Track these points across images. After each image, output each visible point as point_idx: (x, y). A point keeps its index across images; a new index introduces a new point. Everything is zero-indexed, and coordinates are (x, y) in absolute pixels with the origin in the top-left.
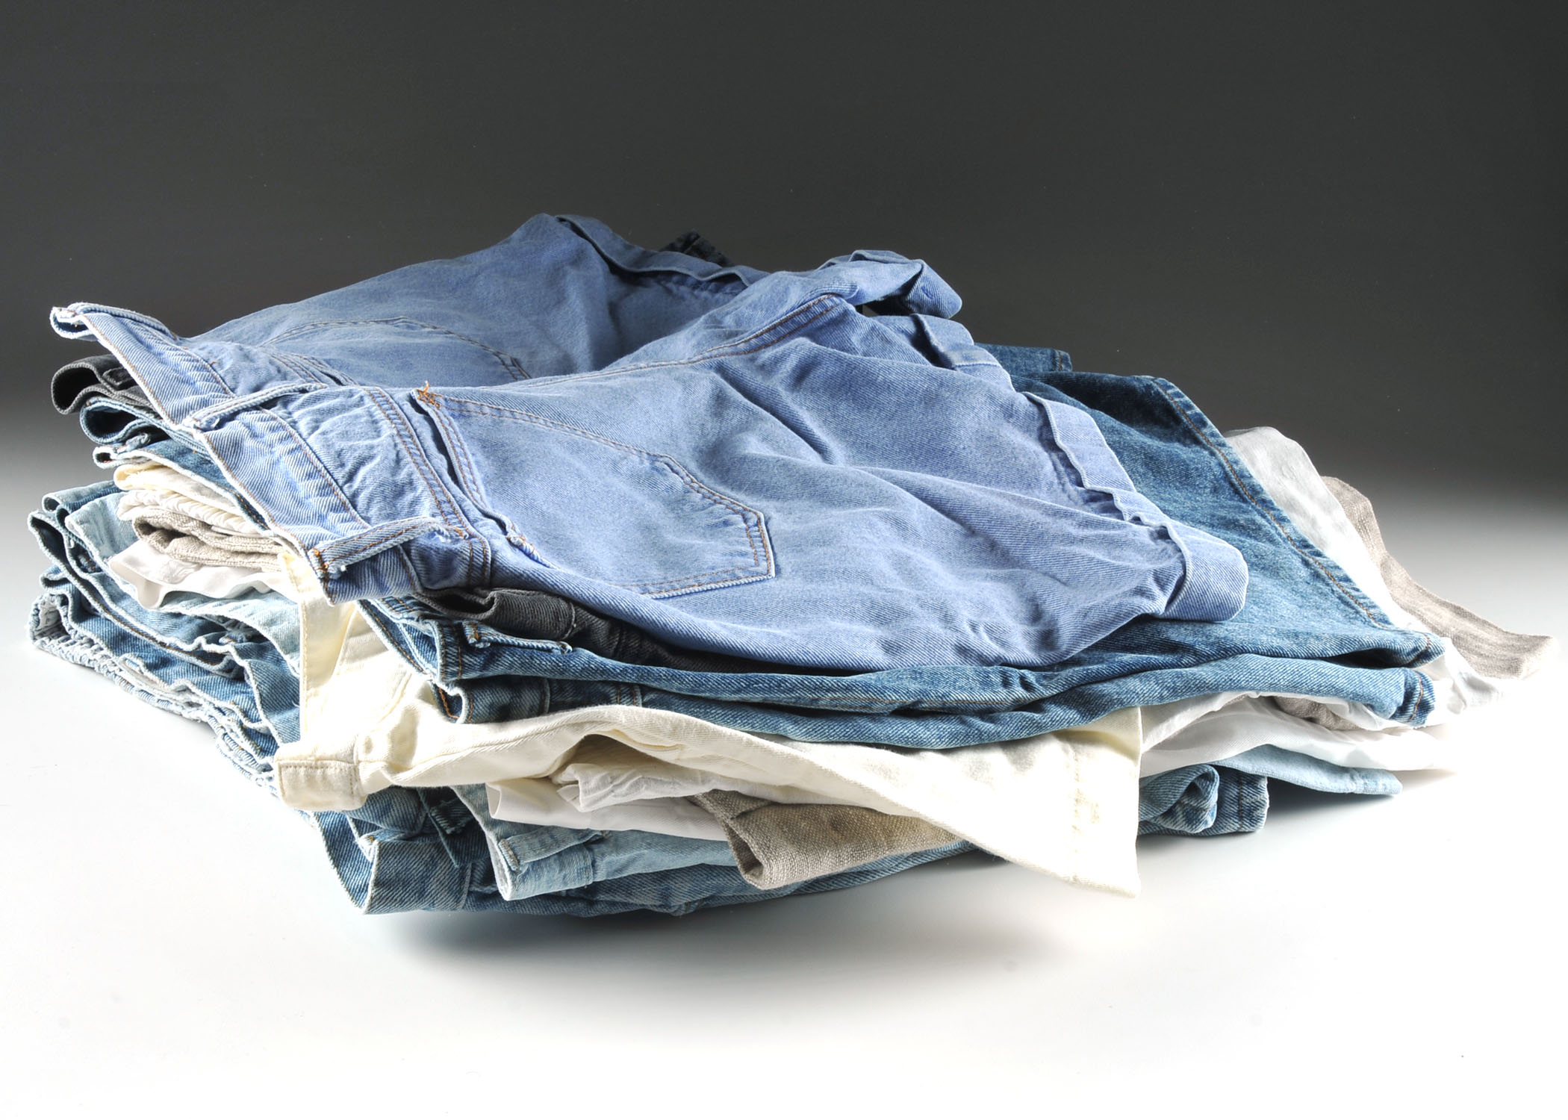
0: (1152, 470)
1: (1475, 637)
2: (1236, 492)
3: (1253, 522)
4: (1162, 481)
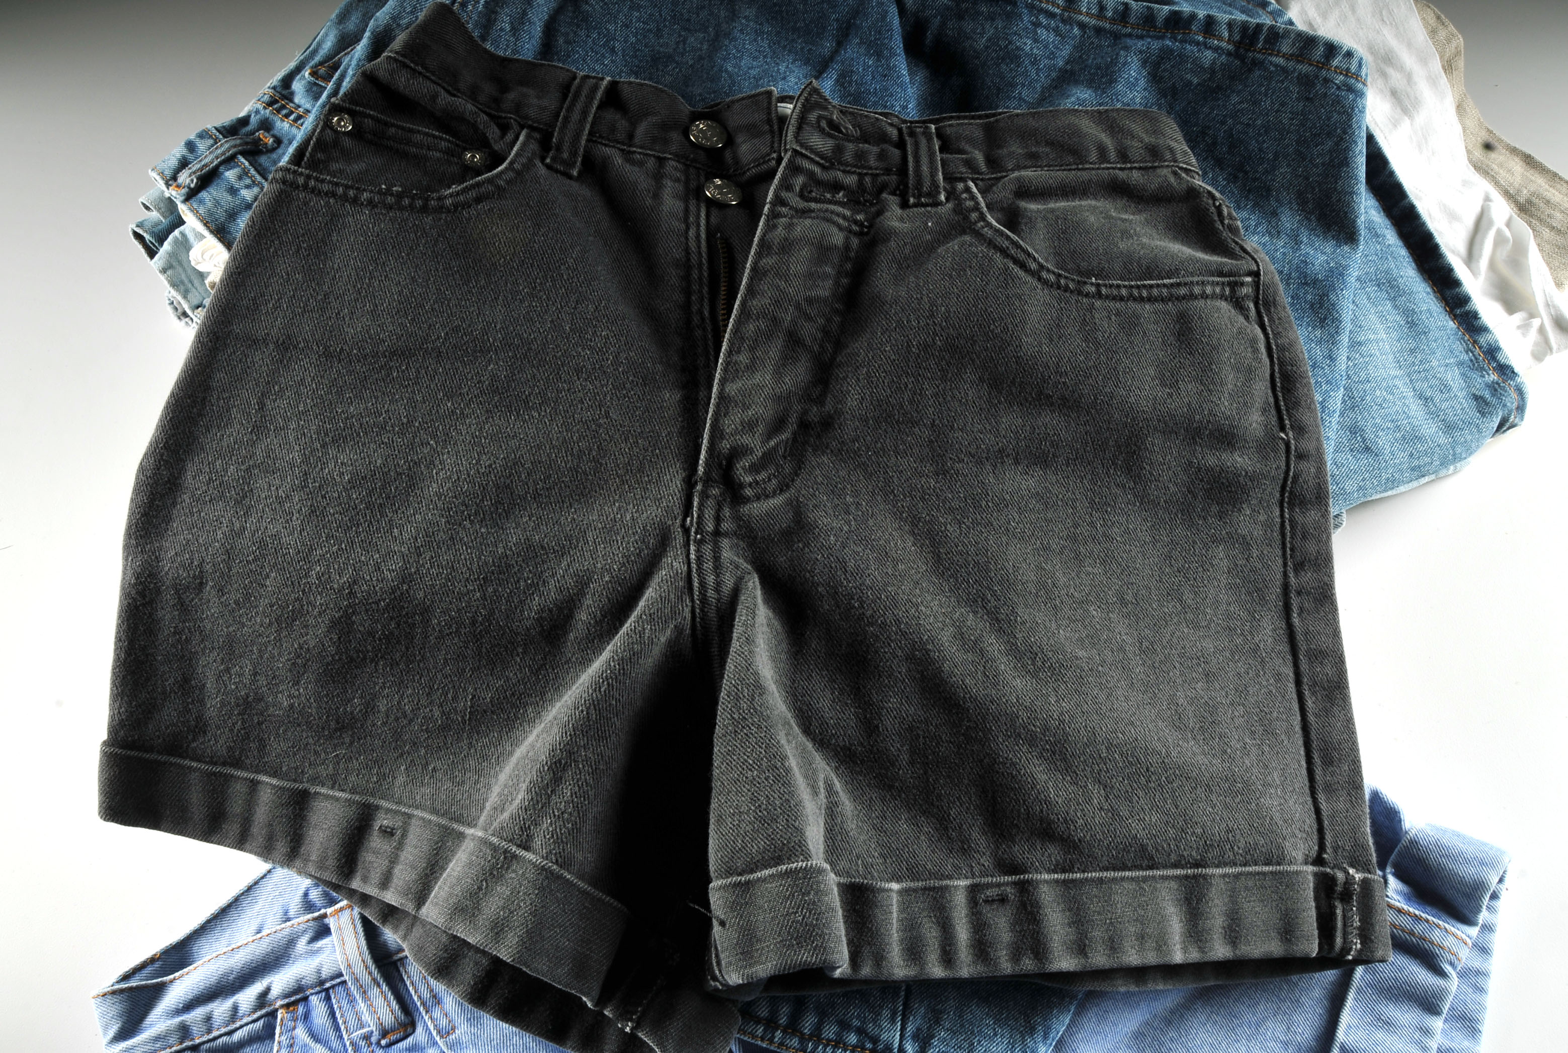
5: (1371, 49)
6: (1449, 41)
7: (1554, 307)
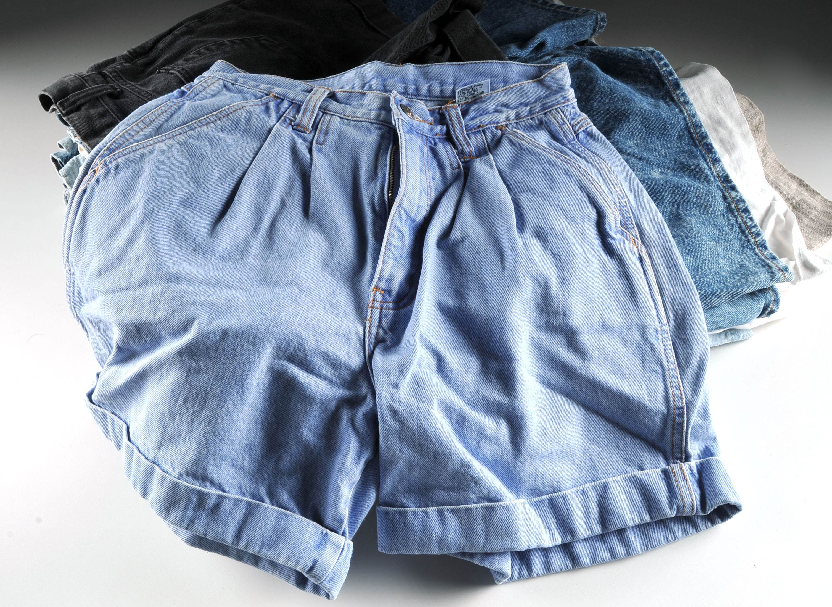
0: (645, 126)
1: (809, 205)
2: (692, 138)
3: (698, 166)
4: (650, 133)
5: (710, 117)
6: (755, 116)
7: (803, 256)
